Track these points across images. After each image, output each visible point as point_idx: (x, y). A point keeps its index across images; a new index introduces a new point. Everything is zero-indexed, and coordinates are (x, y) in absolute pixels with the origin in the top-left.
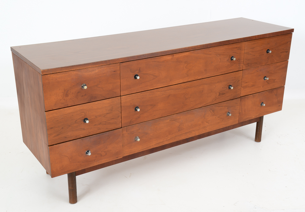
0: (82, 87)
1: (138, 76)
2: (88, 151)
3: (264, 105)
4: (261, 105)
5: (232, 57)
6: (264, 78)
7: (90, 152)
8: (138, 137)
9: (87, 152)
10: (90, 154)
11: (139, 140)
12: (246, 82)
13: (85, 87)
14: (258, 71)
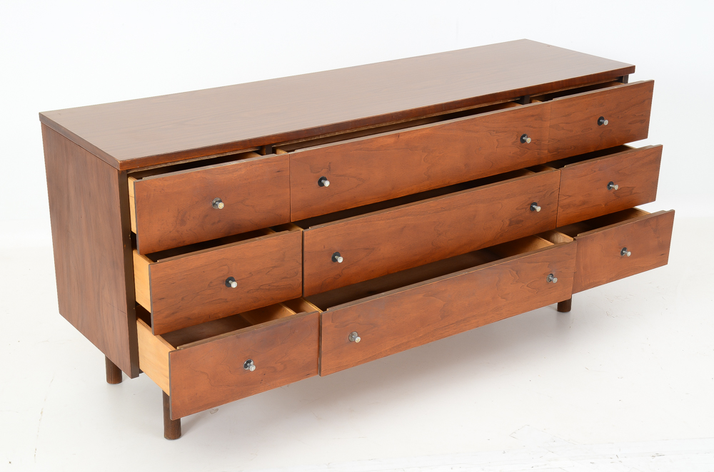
0: (214, 204)
1: (326, 179)
2: (249, 362)
3: (629, 254)
4: (622, 253)
5: (524, 136)
6: (609, 185)
7: (252, 363)
8: (356, 334)
9: (246, 365)
10: (253, 368)
11: (358, 339)
12: (570, 196)
13: (221, 206)
14: (595, 171)
